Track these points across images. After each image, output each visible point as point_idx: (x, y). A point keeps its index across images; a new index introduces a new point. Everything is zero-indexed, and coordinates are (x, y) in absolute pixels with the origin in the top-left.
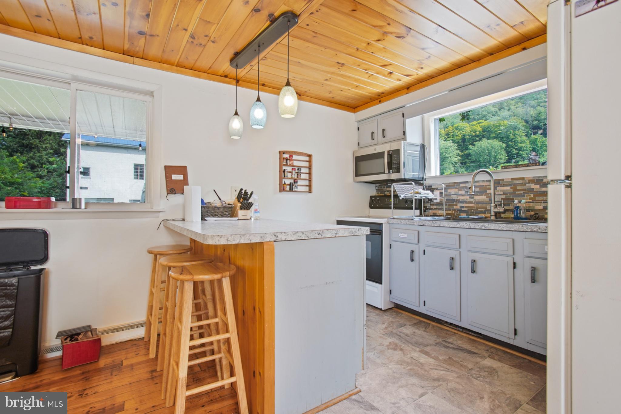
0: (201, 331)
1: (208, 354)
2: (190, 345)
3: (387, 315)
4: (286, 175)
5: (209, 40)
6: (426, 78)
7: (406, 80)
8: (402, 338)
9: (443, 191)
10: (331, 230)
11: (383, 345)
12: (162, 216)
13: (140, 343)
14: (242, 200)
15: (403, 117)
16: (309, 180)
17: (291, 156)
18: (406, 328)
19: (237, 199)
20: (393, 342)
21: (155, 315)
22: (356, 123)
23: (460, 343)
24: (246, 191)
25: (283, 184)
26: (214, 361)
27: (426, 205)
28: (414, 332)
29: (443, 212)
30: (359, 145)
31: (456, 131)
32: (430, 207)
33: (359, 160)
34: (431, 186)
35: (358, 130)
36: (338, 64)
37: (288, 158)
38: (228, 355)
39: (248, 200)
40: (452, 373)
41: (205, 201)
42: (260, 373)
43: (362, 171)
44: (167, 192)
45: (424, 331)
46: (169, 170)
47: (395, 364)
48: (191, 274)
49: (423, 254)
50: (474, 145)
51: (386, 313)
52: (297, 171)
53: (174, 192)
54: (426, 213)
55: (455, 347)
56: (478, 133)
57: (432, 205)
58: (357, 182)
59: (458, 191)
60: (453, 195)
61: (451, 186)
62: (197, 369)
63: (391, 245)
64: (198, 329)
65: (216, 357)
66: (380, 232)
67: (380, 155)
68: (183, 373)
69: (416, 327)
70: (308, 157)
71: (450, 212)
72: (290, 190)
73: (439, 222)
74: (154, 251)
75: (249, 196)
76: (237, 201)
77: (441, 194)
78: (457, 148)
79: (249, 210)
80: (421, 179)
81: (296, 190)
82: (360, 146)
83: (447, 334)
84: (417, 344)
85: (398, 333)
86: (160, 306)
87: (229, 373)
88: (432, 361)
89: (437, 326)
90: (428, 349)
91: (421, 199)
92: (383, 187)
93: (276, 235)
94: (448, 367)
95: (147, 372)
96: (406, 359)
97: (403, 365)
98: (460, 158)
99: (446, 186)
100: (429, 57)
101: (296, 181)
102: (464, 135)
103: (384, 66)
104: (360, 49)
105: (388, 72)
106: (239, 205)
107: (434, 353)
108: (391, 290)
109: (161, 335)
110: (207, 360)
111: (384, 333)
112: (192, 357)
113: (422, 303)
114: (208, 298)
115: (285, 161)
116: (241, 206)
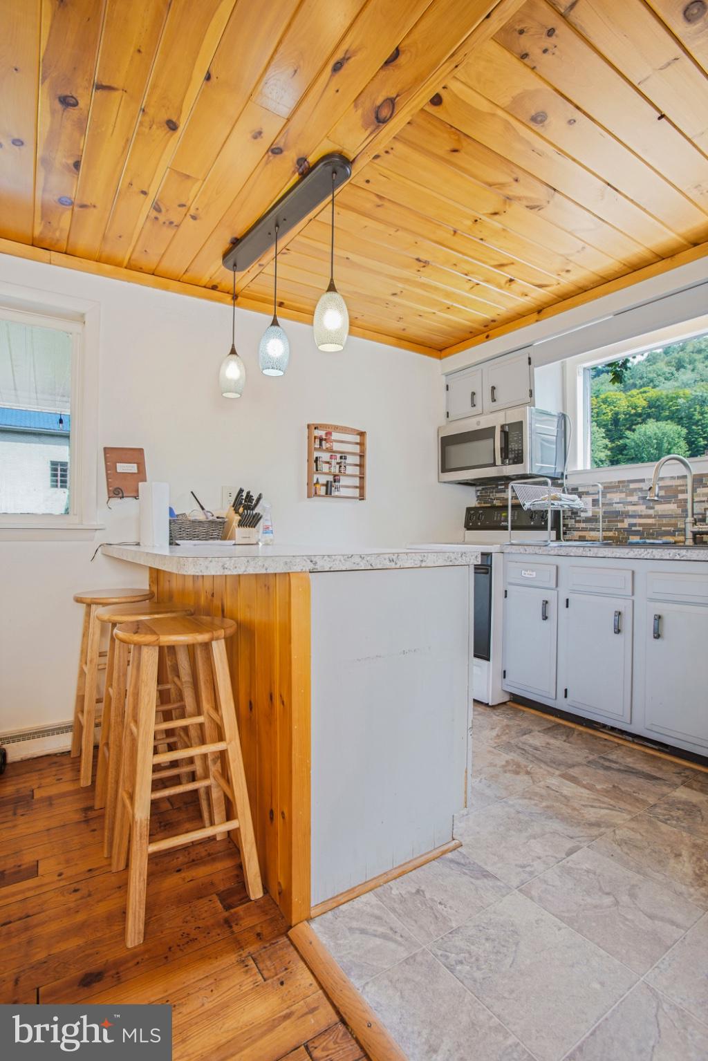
0: (171, 740)
1: (184, 780)
2: (154, 763)
3: (497, 714)
4: (319, 466)
5: (186, 215)
6: (573, 291)
7: (538, 295)
8: (529, 753)
9: (600, 497)
10: (413, 554)
11: (495, 766)
12: (100, 538)
13: (65, 760)
14: (241, 510)
15: (530, 363)
16: (360, 478)
17: (329, 434)
18: (533, 736)
19: (233, 508)
20: (512, 760)
21: (89, 712)
22: (444, 378)
23: (629, 761)
24: (248, 493)
25: (315, 484)
26: (196, 791)
27: (567, 522)
28: (548, 744)
29: (600, 535)
30: (448, 417)
31: (604, 406)
32: (573, 526)
33: (447, 443)
34: (577, 489)
35: (447, 390)
36: (417, 262)
37: (324, 437)
38: (222, 782)
39: (253, 509)
40: (621, 812)
41: (177, 512)
42: (283, 813)
43: (453, 462)
44: (109, 494)
45: (565, 741)
46: (112, 455)
47: (518, 798)
48: (153, 633)
49: (565, 606)
50: (634, 431)
51: (495, 711)
52: (339, 460)
53: (121, 495)
54: (567, 537)
55: (622, 768)
56: (639, 410)
57: (579, 522)
58: (445, 482)
59: (627, 496)
60: (616, 503)
61: (613, 487)
62: (166, 806)
63: (506, 591)
64: (164, 736)
65: (199, 785)
66: (487, 569)
67: (488, 433)
68: (142, 813)
69: (550, 734)
70: (358, 437)
71: (611, 534)
72: (327, 494)
73: (596, 549)
74: (86, 598)
75: (254, 502)
76: (234, 512)
77: (595, 502)
78: (604, 435)
79: (254, 527)
80: (559, 477)
81: (337, 494)
82: (450, 418)
83: (605, 745)
84: (555, 763)
85: (520, 745)
86: (98, 697)
87: (224, 813)
88: (585, 792)
89: (586, 733)
90: (574, 772)
91: (559, 511)
92: (490, 493)
93: (314, 560)
94: (612, 802)
95: (77, 810)
96: (537, 790)
97: (534, 800)
98: (609, 453)
99: (605, 488)
100: (583, 248)
101: (337, 478)
102: (617, 414)
103: (501, 265)
104: (459, 232)
105: (506, 279)
106: (237, 518)
107: (586, 778)
108: (505, 672)
109: (101, 746)
110: (185, 791)
111: (495, 745)
112: (157, 785)
113: (561, 693)
114: (183, 680)
115: (318, 441)
116: (240, 521)
